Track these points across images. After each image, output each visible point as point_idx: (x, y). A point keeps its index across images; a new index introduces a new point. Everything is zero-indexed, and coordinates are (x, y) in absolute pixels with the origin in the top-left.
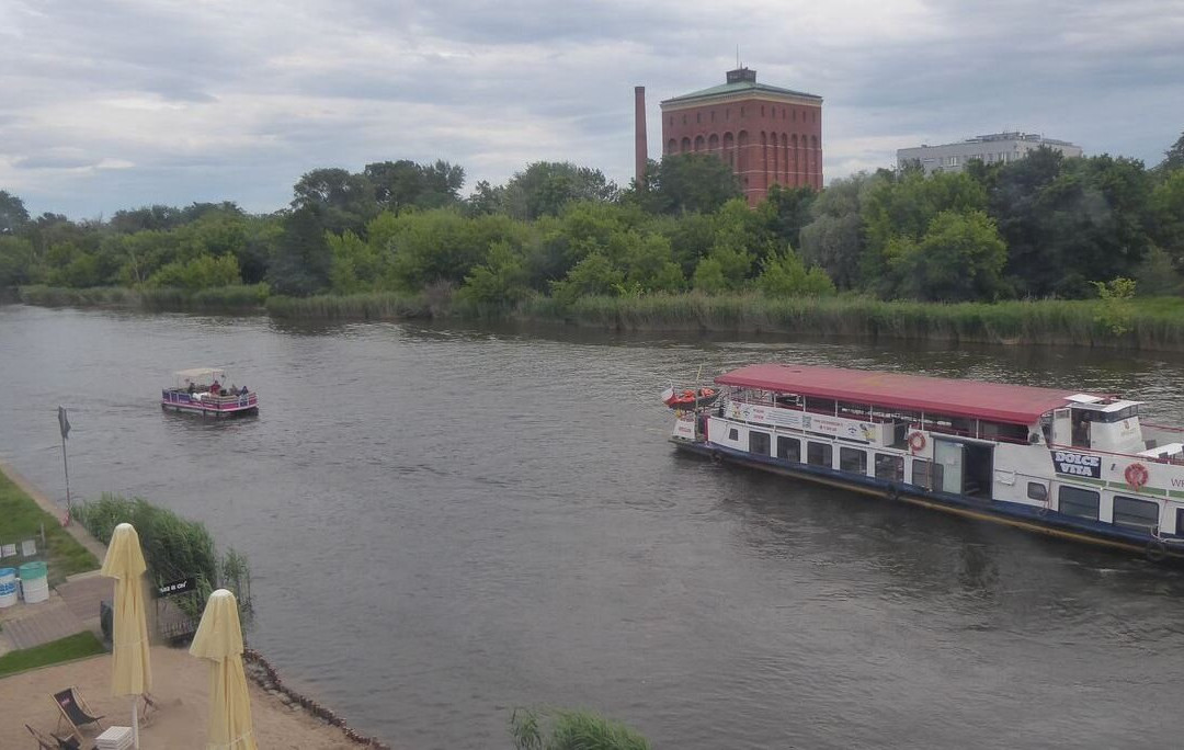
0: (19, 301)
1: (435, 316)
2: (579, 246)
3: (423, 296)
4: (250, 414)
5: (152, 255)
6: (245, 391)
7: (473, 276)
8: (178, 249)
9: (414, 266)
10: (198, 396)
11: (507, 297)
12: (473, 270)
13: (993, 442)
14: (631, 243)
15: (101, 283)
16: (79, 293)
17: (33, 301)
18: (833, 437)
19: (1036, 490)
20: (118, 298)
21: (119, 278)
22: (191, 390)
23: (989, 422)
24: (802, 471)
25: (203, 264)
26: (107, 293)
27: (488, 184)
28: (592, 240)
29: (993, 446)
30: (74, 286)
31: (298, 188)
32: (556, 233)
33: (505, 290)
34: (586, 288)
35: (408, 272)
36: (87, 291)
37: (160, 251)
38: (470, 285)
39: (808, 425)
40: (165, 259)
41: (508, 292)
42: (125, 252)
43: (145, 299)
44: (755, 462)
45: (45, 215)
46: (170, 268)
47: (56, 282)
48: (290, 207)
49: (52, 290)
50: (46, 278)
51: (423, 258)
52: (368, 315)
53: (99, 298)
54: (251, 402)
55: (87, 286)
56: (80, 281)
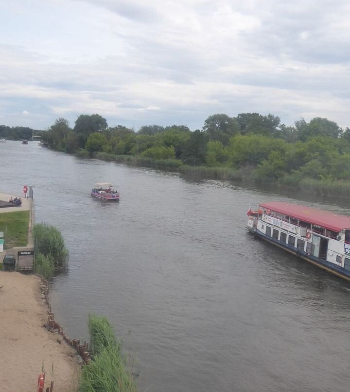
0: (96, 158)
1: (244, 180)
2: (310, 156)
3: (240, 170)
4: (116, 201)
5: (145, 144)
6: (116, 192)
7: (262, 164)
8: (154, 143)
9: (239, 158)
10: (100, 192)
11: (275, 175)
12: (262, 162)
13: (329, 238)
14: (334, 157)
15: (125, 153)
16: (117, 156)
17: (100, 158)
18: (287, 231)
19: (339, 259)
20: (129, 160)
21: (131, 152)
22: (100, 190)
23: (329, 230)
24: (277, 243)
25: (161, 150)
26: (126, 157)
27: (285, 126)
28: (317, 154)
29: (328, 240)
30: (116, 154)
31: (207, 121)
32: (302, 149)
33: (274, 172)
34: (308, 174)
35: (236, 160)
36: (119, 156)
37: (148, 143)
38: (259, 168)
39: (281, 226)
40: (149, 146)
41: (276, 173)
42: (135, 143)
43: (138, 161)
44: (266, 238)
45: (118, 126)
46: (150, 150)
47: (110, 152)
48: (202, 129)
49: (108, 154)
50: (106, 150)
51: (244, 155)
52: (216, 176)
53: (123, 159)
54: (117, 197)
55: (120, 154)
56: (118, 152)
